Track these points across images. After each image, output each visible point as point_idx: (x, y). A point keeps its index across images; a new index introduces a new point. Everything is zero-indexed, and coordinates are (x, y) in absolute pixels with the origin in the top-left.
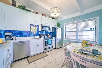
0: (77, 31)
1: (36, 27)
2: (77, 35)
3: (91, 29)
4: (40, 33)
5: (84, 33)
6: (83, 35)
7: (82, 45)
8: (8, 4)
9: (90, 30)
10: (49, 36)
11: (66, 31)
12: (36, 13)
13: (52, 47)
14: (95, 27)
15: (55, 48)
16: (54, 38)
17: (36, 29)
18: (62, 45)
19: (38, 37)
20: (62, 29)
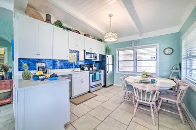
0: (136, 60)
1: (76, 54)
2: (135, 66)
3: (152, 58)
4: (80, 63)
5: (143, 64)
6: (142, 66)
7: (143, 77)
8: (37, 19)
9: (150, 59)
10: (95, 68)
11: (120, 60)
12: (77, 32)
13: (101, 84)
14: (155, 56)
15: (104, 86)
16: (103, 71)
17: (76, 57)
18: (113, 82)
19: (79, 69)
20: (113, 57)
